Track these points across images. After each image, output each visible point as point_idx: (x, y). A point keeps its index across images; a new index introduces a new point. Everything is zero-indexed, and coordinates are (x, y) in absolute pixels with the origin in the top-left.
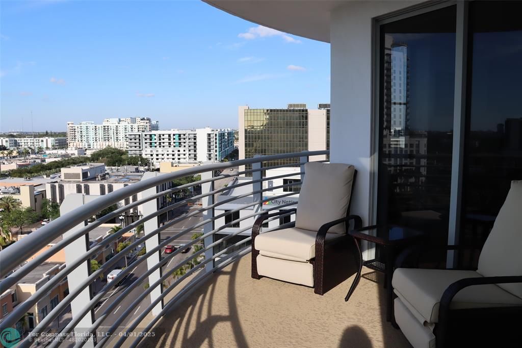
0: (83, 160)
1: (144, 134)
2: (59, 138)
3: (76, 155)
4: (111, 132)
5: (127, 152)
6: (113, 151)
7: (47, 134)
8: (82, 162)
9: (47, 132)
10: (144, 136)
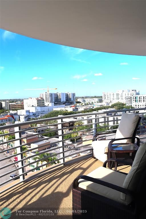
0: (108, 107)
1: (133, 96)
2: (100, 98)
3: (106, 105)
4: (119, 96)
5: (126, 104)
6: (120, 104)
7: (95, 97)
8: (107, 108)
9: (95, 96)
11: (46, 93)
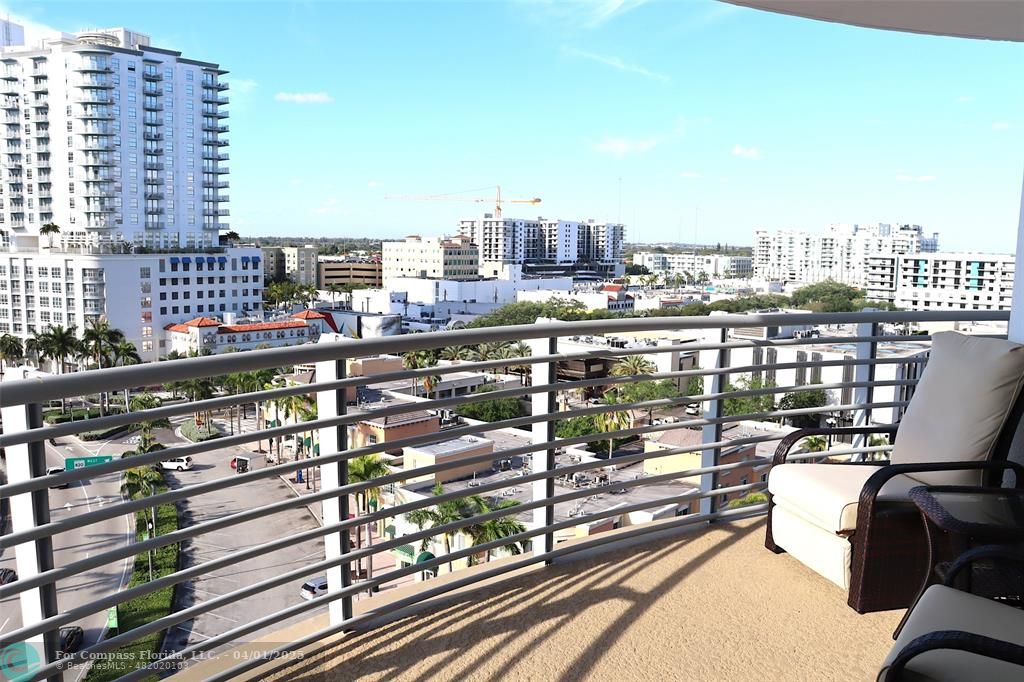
0: (775, 301)
1: (902, 258)
2: (739, 258)
3: (766, 292)
4: (836, 251)
5: (864, 292)
6: (837, 289)
7: (718, 250)
8: (773, 305)
9: (719, 246)
10: (901, 262)
11: (487, 216)
